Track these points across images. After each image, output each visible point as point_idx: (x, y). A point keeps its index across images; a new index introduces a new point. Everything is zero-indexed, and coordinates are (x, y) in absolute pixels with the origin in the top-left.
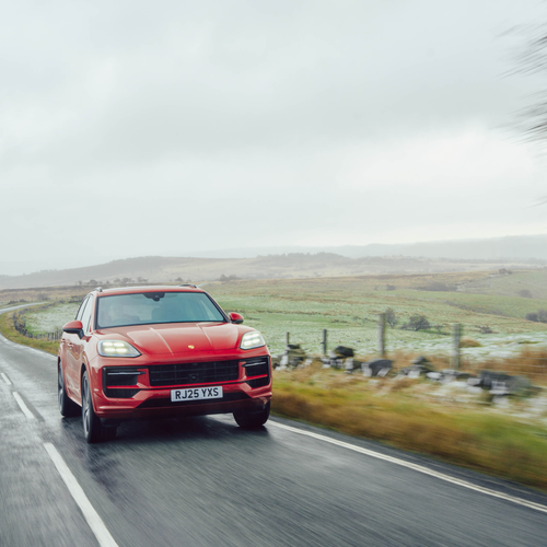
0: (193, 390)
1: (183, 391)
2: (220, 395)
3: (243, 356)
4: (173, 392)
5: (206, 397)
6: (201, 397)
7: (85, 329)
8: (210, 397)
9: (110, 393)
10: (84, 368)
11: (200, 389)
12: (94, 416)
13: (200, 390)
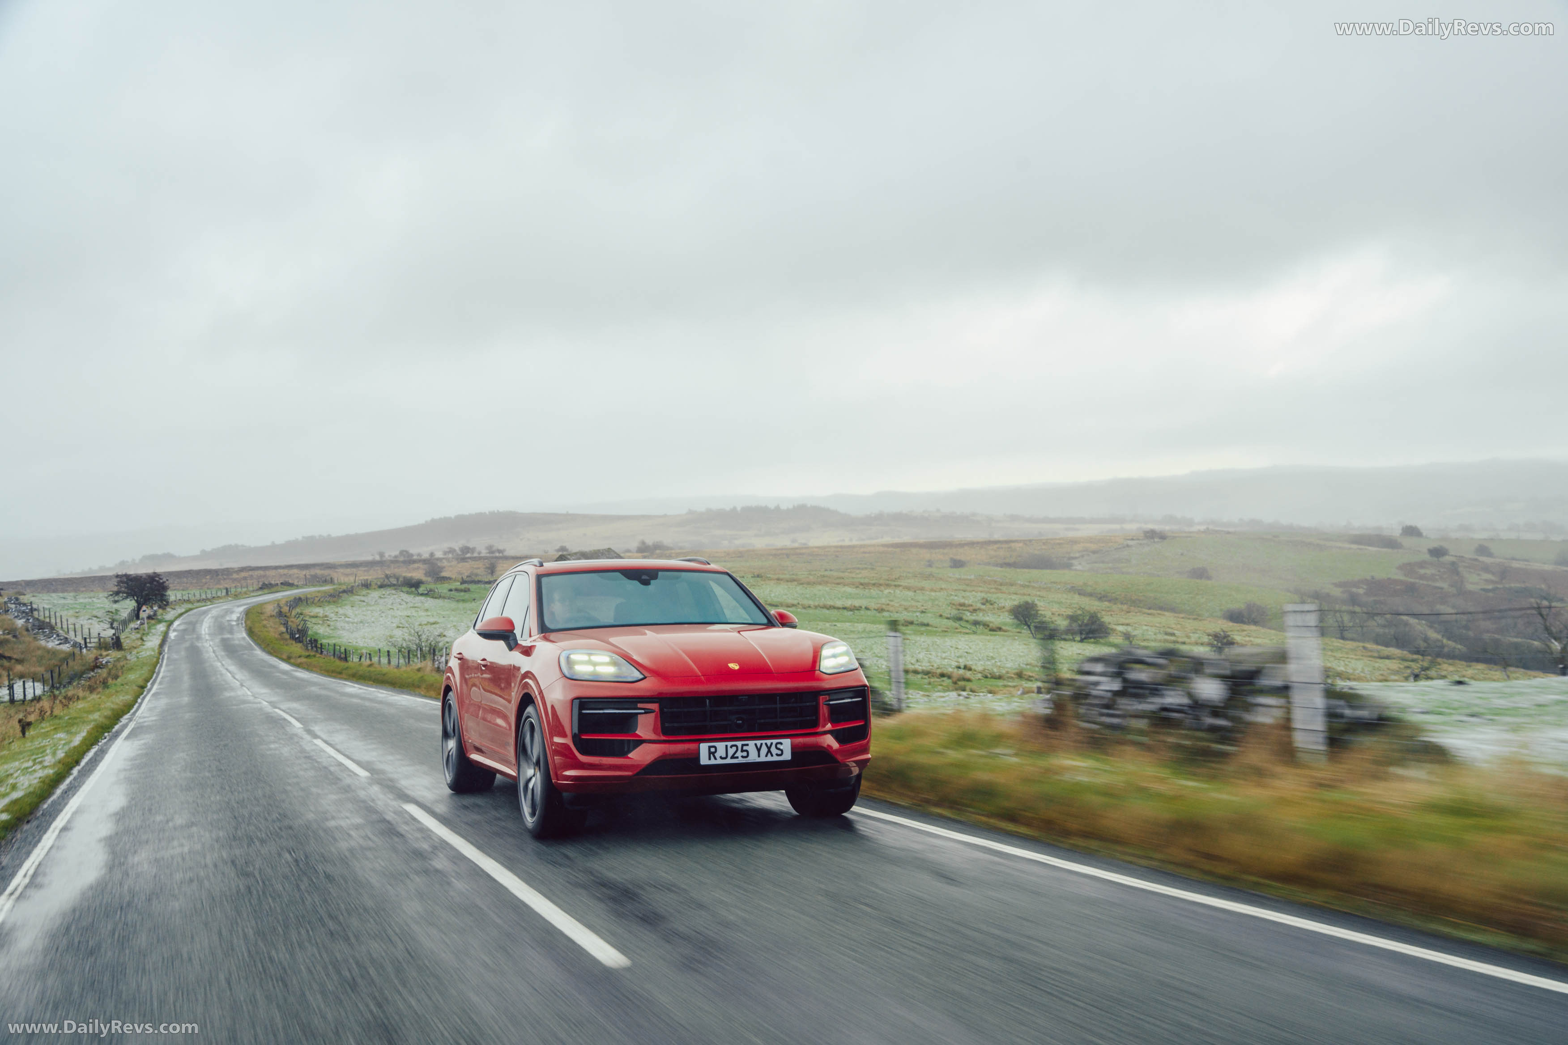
0: (739, 744)
1: (721, 746)
2: (787, 756)
3: (826, 685)
4: (704, 747)
5: (763, 759)
6: (753, 757)
7: (517, 632)
8: (769, 759)
9: (585, 747)
10: (527, 700)
11: (751, 743)
12: (551, 789)
13: (751, 745)
